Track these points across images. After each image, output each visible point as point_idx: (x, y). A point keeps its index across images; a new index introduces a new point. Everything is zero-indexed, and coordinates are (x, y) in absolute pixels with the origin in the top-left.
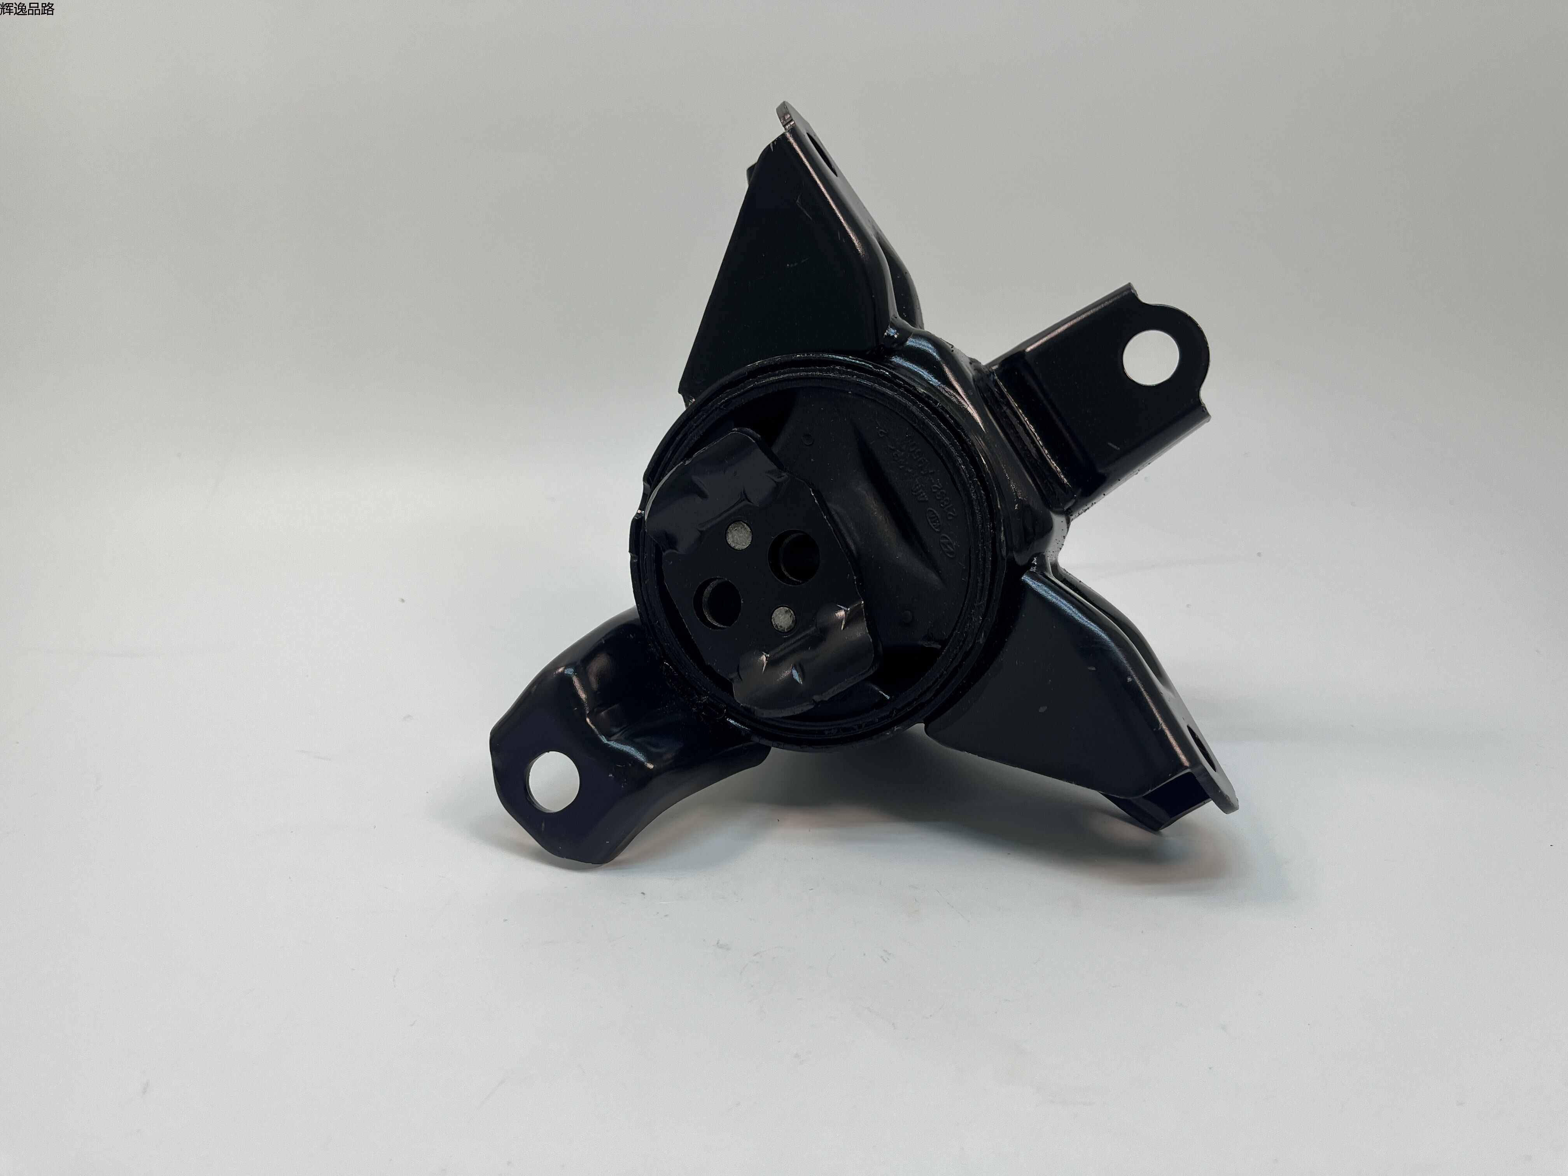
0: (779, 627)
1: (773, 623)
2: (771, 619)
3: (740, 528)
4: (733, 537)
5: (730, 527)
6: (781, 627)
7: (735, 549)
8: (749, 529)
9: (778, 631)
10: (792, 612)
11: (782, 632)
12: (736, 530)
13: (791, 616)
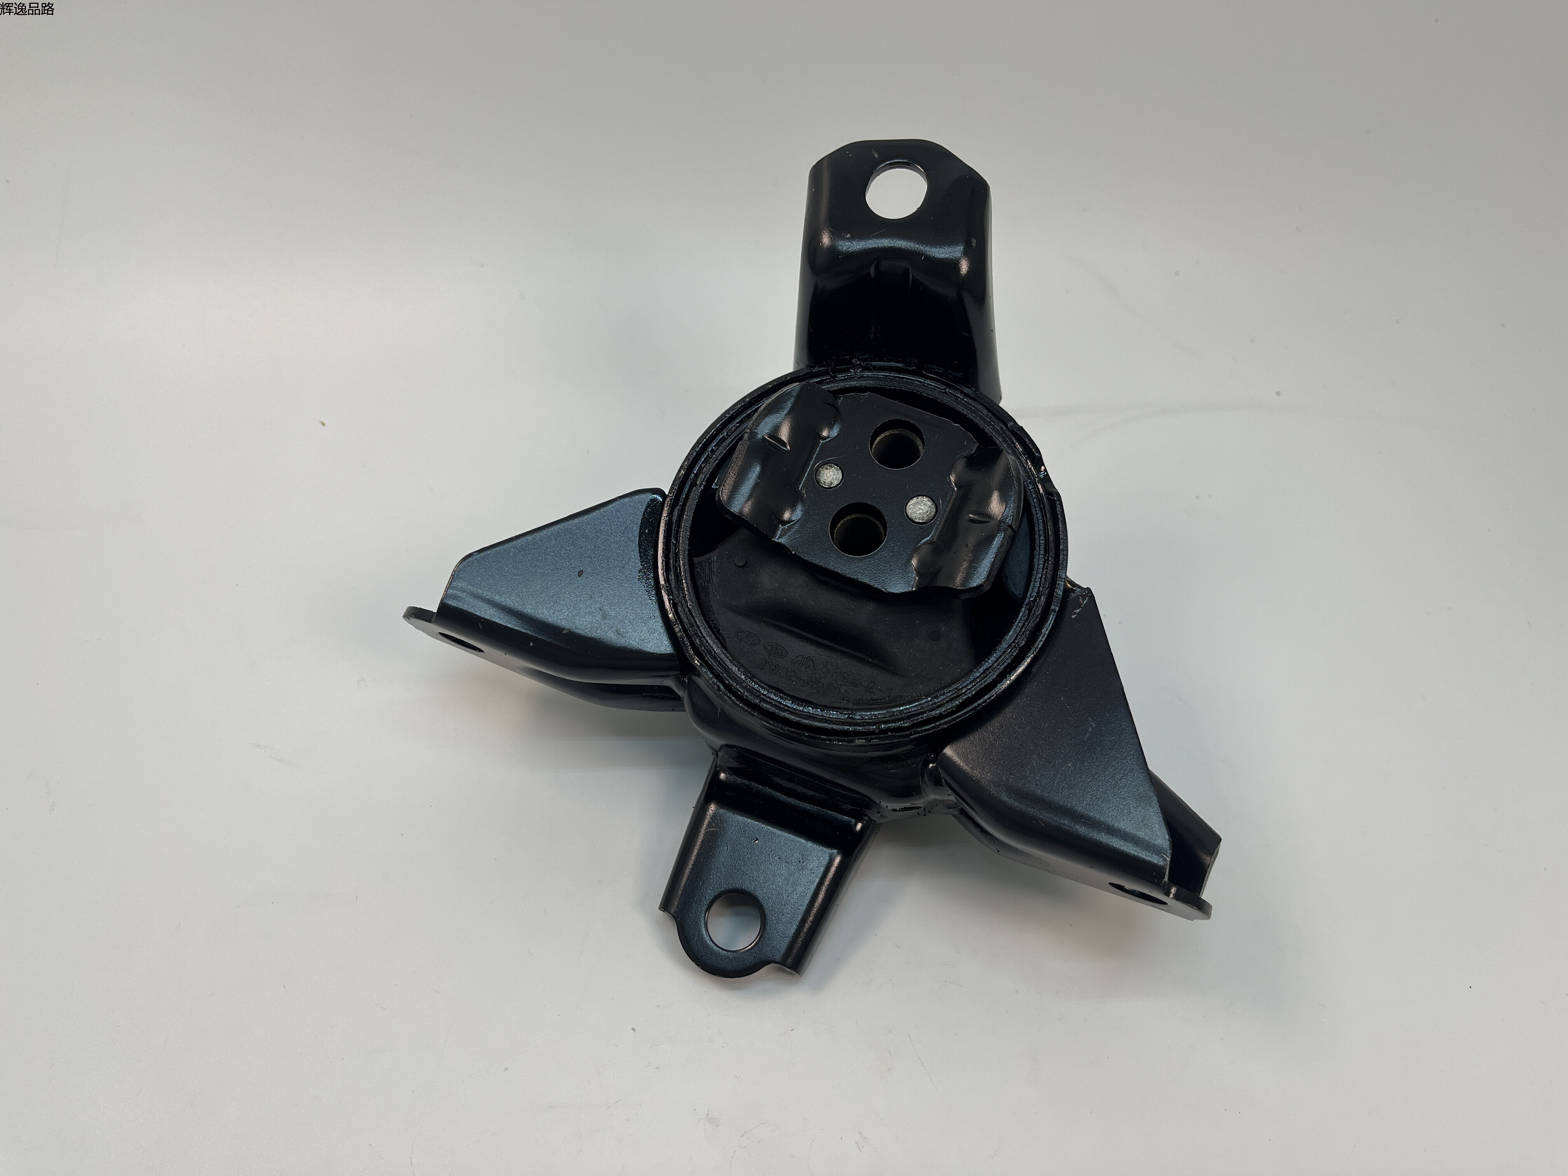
0: (828, 467)
1: (836, 466)
2: (840, 469)
3: (925, 516)
4: (925, 504)
5: (935, 510)
6: (827, 469)
7: (917, 496)
8: (917, 521)
9: (827, 464)
10: (826, 486)
11: (823, 465)
12: (927, 512)
13: (825, 483)
